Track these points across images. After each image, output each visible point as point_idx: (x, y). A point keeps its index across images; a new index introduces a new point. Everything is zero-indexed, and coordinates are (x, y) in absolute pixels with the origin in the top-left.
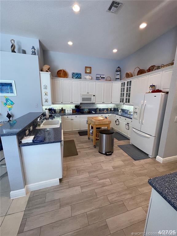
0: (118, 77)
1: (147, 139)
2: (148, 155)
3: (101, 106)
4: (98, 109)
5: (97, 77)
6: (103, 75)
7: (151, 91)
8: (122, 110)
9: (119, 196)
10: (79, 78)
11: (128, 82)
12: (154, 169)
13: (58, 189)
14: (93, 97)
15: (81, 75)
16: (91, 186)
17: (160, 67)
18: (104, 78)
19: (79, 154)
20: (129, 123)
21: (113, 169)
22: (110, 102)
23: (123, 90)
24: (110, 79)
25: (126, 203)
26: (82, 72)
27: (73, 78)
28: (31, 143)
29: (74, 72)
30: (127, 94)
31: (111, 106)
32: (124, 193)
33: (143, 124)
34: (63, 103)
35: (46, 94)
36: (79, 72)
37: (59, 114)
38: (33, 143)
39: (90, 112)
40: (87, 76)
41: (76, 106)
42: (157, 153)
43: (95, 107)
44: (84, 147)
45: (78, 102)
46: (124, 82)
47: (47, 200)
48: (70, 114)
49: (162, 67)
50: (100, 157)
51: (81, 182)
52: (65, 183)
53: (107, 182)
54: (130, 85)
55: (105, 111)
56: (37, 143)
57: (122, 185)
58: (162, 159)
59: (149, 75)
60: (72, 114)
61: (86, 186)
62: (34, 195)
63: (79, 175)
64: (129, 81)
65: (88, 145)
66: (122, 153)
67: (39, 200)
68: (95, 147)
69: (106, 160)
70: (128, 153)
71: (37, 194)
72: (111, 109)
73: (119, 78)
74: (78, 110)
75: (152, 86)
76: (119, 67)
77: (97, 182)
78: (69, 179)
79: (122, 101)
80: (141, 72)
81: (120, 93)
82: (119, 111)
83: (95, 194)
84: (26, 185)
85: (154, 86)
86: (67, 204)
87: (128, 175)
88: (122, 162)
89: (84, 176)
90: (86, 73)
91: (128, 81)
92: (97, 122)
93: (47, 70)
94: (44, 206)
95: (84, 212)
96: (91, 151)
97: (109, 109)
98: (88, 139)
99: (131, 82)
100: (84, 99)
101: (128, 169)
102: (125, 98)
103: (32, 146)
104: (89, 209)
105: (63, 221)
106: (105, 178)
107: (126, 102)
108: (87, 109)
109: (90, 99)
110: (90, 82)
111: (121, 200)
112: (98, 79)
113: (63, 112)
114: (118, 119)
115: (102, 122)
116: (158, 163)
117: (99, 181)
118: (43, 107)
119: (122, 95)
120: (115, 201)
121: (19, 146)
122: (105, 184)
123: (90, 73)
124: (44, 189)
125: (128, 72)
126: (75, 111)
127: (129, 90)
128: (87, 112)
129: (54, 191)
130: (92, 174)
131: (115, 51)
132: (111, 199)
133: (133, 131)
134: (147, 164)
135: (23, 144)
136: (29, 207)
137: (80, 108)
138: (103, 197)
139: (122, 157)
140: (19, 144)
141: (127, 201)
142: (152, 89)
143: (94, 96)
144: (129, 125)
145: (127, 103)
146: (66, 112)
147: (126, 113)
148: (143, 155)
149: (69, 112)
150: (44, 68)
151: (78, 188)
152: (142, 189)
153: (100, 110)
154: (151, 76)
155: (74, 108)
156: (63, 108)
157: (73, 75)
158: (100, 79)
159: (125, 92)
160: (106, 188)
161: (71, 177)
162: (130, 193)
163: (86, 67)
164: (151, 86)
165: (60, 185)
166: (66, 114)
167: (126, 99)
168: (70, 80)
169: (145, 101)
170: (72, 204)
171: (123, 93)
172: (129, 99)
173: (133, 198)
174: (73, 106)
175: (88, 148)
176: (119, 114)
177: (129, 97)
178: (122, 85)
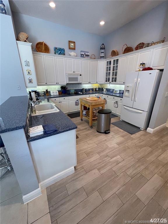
0: (102, 55)
1: (140, 114)
2: (139, 128)
3: (86, 86)
4: (85, 90)
5: (81, 54)
6: (88, 52)
7: (141, 69)
8: (107, 89)
9: (135, 169)
10: (62, 54)
11: (114, 61)
12: (149, 139)
13: (76, 178)
14: (79, 77)
15: (64, 51)
16: (107, 166)
17: (150, 45)
18: (88, 55)
19: (79, 137)
20: (118, 101)
21: (118, 146)
22: (96, 82)
23: (108, 69)
24: (94, 58)
25: (144, 174)
26: (65, 47)
27: (55, 53)
28: (42, 135)
29: (56, 47)
30: (113, 73)
31: (96, 86)
32: (137, 165)
33: (135, 101)
34: (48, 84)
35: (29, 73)
36: (62, 47)
37: (43, 97)
38: (45, 134)
39: (77, 93)
40: (72, 52)
41: (62, 87)
42: (147, 126)
43: (81, 87)
44: (81, 129)
45: (65, 82)
46: (110, 60)
47: (69, 193)
48: (56, 96)
49: (152, 44)
50: (101, 137)
51: (95, 165)
52: (80, 169)
53: (119, 159)
54: (117, 64)
55: (91, 91)
56: (50, 133)
57: (132, 158)
58: (153, 130)
59: (139, 53)
60: (58, 96)
61: (102, 167)
62: (52, 191)
63: (90, 158)
64: (116, 59)
65: (83, 126)
66: (118, 129)
67: (61, 194)
68: (92, 127)
69: (107, 138)
70: (122, 129)
71: (55, 190)
72: (96, 89)
73: (103, 57)
74: (64, 91)
75: (143, 64)
76: (103, 44)
77: (110, 160)
78: (82, 164)
79: (108, 80)
80: (128, 50)
81: (105, 72)
82: (104, 90)
83: (114, 173)
84: (39, 183)
85: (144, 64)
86: (93, 190)
87: (133, 149)
88: (122, 138)
89: (95, 158)
90: (70, 48)
91: (114, 59)
92: (94, 103)
93: (25, 39)
94: (70, 200)
95: (112, 193)
96: (90, 132)
97: (94, 89)
98: (81, 121)
99: (117, 60)
100: (70, 79)
101: (130, 143)
102: (111, 77)
103: (45, 138)
104: (116, 189)
105: (98, 209)
106: (116, 156)
107: (112, 81)
108: (73, 90)
109: (76, 79)
110: (67, 58)
111: (139, 172)
112: (82, 56)
113: (48, 94)
114: (105, 98)
115: (98, 102)
116: (149, 133)
117: (111, 160)
118: (27, 89)
119: (108, 74)
120: (134, 174)
121: (28, 142)
122: (118, 161)
123: (74, 49)
124: (60, 181)
125: (114, 50)
126: (61, 93)
127: (115, 68)
128: (73, 93)
129: (73, 180)
130: (102, 154)
131: (102, 23)
132: (130, 174)
133: (125, 108)
134: (142, 135)
135: (32, 137)
136: (53, 206)
137: (66, 89)
138: (122, 173)
139: (120, 133)
140: (27, 139)
141: (143, 172)
142: (142, 67)
143: (81, 75)
144: (118, 103)
145: (114, 82)
146: (52, 94)
147: (111, 92)
148: (135, 129)
149: (55, 94)
150: (20, 37)
151: (96, 171)
152: (149, 158)
153: (86, 90)
154: (140, 53)
155: (60, 89)
156: (48, 90)
157: (55, 50)
158: (85, 56)
159: (111, 71)
160: (120, 164)
161: (83, 161)
162: (142, 164)
163: (69, 41)
164: (141, 64)
165: (75, 173)
166: (52, 97)
167: (113, 78)
168: (54, 57)
169: (139, 79)
170: (98, 189)
171: (108, 72)
172: (116, 78)
173: (146, 168)
174: (58, 88)
175: (85, 129)
176: (104, 93)
177: (116, 76)
178: (107, 64)
